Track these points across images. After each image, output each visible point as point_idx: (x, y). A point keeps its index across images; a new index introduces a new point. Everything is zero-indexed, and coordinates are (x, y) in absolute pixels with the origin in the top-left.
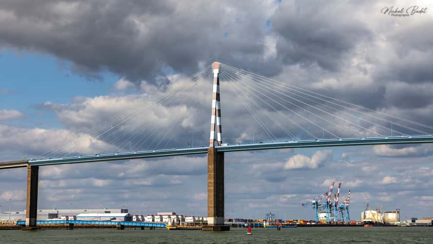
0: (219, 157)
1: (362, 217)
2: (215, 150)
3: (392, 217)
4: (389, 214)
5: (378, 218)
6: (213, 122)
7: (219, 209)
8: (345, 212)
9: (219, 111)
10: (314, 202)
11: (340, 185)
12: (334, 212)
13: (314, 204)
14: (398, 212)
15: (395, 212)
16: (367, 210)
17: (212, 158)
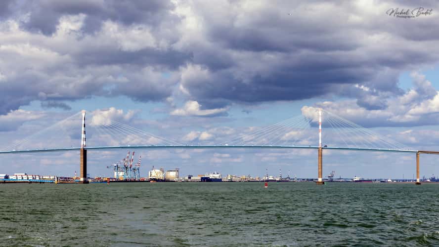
0: (85, 152)
1: (150, 175)
2: (84, 149)
3: (172, 175)
4: (171, 172)
5: (161, 176)
6: (82, 137)
7: (85, 175)
8: (137, 172)
9: (85, 132)
10: (115, 165)
11: (134, 153)
12: (129, 172)
13: (115, 167)
14: (178, 171)
15: (175, 171)
16: (152, 170)
17: (83, 152)
